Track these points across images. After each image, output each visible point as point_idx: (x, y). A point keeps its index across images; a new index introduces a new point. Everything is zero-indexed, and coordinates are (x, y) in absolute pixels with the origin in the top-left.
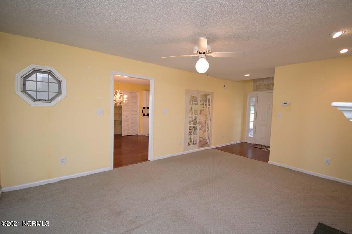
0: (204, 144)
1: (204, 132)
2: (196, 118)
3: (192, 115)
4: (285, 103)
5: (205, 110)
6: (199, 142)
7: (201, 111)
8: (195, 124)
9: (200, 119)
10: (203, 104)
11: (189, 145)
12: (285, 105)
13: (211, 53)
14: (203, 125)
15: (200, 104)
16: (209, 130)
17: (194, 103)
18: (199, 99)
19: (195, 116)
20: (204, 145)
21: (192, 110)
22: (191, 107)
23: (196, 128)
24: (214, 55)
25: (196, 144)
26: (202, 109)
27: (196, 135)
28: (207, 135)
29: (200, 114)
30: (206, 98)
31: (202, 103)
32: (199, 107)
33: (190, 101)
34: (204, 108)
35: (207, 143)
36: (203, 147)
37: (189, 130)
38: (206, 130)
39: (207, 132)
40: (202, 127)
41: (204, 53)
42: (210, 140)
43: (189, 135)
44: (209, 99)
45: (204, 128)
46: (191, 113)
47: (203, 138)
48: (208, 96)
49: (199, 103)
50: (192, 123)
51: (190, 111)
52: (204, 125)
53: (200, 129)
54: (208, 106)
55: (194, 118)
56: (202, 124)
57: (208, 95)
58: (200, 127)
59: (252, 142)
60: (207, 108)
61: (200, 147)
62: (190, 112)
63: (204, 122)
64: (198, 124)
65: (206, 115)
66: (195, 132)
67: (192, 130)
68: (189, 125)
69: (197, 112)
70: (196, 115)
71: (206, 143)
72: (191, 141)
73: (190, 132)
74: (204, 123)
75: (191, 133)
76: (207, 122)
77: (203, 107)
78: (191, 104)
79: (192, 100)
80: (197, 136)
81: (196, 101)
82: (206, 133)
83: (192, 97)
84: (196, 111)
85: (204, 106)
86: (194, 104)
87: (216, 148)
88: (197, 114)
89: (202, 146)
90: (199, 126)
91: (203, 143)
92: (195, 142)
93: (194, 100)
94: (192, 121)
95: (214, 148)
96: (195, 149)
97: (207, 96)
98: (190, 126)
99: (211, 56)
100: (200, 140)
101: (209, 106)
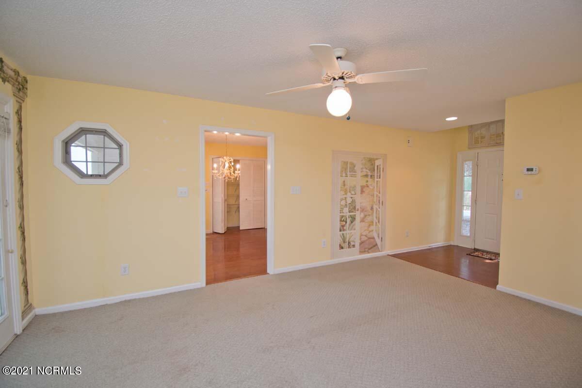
0: (370, 247)
1: (370, 225)
2: (353, 201)
3: (345, 196)
4: (528, 170)
5: (370, 187)
6: (361, 244)
7: (362, 187)
8: (352, 212)
9: (362, 201)
10: (366, 176)
11: (342, 248)
12: (530, 172)
13: (354, 76)
14: (366, 213)
15: (361, 176)
16: (379, 222)
17: (348, 173)
18: (358, 168)
19: (352, 198)
20: (370, 249)
21: (346, 187)
22: (344, 182)
23: (353, 219)
24: (360, 79)
25: (354, 246)
26: (365, 184)
27: (355, 229)
28: (376, 231)
29: (361, 193)
30: (373, 165)
31: (364, 173)
32: (358, 181)
33: (342, 171)
34: (369, 183)
35: (376, 245)
36: (369, 253)
37: (341, 221)
38: (373, 222)
39: (376, 225)
40: (365, 216)
41: (342, 78)
42: (382, 240)
43: (340, 231)
44: (378, 166)
45: (369, 219)
46: (343, 193)
47: (369, 237)
48: (376, 161)
49: (359, 174)
50: (346, 210)
51: (341, 188)
52: (370, 214)
53: (362, 221)
54: (376, 179)
55: (349, 201)
56: (365, 211)
57: (377, 159)
58: (362, 215)
59: (469, 245)
60: (375, 182)
61: (361, 252)
62: (341, 190)
63: (369, 208)
64: (358, 210)
65: (373, 195)
66: (352, 225)
67: (346, 222)
68: (340, 213)
69: (354, 190)
70: (352, 196)
71: (374, 246)
72: (344, 242)
73: (343, 226)
74: (369, 210)
75: (345, 228)
76: (375, 207)
77: (367, 181)
78: (344, 175)
79: (346, 169)
80: (356, 233)
81: (353, 170)
82: (373, 228)
83: (346, 163)
84: (354, 188)
85: (369, 179)
86: (349, 175)
87: (395, 256)
88: (355, 194)
89: (367, 250)
90: (359, 216)
91: (369, 245)
92: (352, 243)
93: (348, 168)
94: (346, 205)
95: (390, 254)
96: (353, 255)
97: (374, 160)
98: (342, 214)
99: (355, 82)
100: (362, 240)
101: (379, 179)
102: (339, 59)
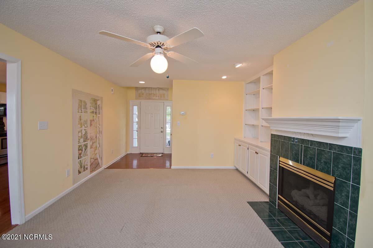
0: (95, 167)
1: (95, 150)
2: (86, 133)
3: (81, 129)
5: (95, 121)
6: (91, 165)
7: (91, 121)
8: (86, 141)
9: (91, 132)
10: (93, 112)
11: (80, 172)
14: (94, 141)
15: (90, 113)
16: (100, 146)
17: (83, 110)
18: (89, 105)
19: (85, 130)
20: (95, 168)
21: (81, 121)
22: (80, 117)
23: (86, 146)
25: (87, 168)
26: (92, 118)
27: (87, 155)
28: (98, 153)
29: (90, 126)
30: (96, 104)
31: (92, 110)
32: (87, 116)
33: (79, 108)
34: (95, 118)
35: (99, 163)
36: (95, 171)
37: (79, 150)
38: (97, 147)
39: (98, 149)
40: (93, 143)
42: (101, 159)
43: (79, 159)
44: (98, 105)
45: (94, 145)
46: (79, 126)
47: (95, 159)
48: (98, 102)
49: (89, 111)
50: (82, 140)
51: (79, 122)
52: (95, 141)
53: (91, 148)
54: (98, 115)
55: (84, 132)
56: (93, 139)
57: (98, 100)
58: (91, 143)
60: (98, 117)
61: (92, 172)
62: (78, 124)
63: (95, 137)
64: (89, 140)
65: (96, 127)
66: (85, 152)
67: (82, 151)
68: (78, 143)
69: (86, 124)
70: (86, 128)
71: (98, 165)
72: (81, 167)
73: (80, 154)
74: (95, 138)
75: (81, 155)
76: (98, 135)
77: (93, 116)
78: (80, 111)
79: (81, 106)
80: (88, 158)
81: (85, 108)
82: (97, 151)
83: (81, 101)
84: (86, 122)
85: (95, 115)
86: (83, 112)
88: (87, 127)
89: (94, 169)
90: (89, 143)
91: (95, 165)
92: (86, 167)
93: (82, 105)
94: (82, 136)
95: (106, 168)
96: (87, 176)
97: (97, 101)
98: (80, 144)
100: (91, 162)
101: (99, 115)
102: (159, 34)
